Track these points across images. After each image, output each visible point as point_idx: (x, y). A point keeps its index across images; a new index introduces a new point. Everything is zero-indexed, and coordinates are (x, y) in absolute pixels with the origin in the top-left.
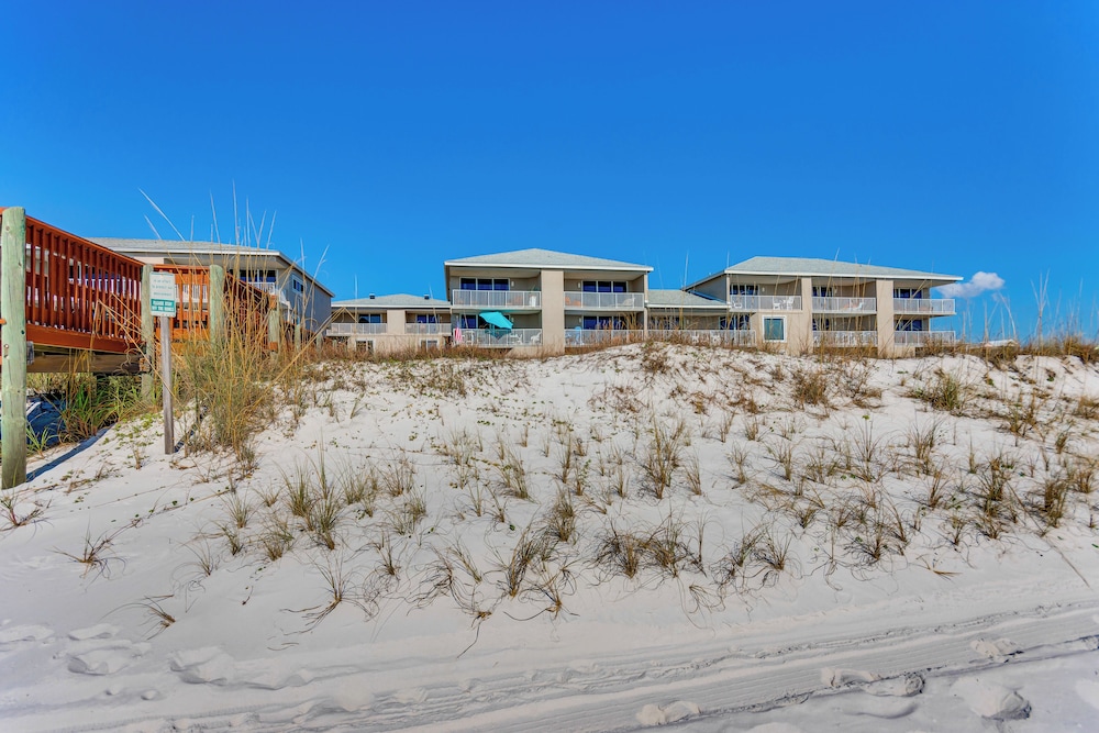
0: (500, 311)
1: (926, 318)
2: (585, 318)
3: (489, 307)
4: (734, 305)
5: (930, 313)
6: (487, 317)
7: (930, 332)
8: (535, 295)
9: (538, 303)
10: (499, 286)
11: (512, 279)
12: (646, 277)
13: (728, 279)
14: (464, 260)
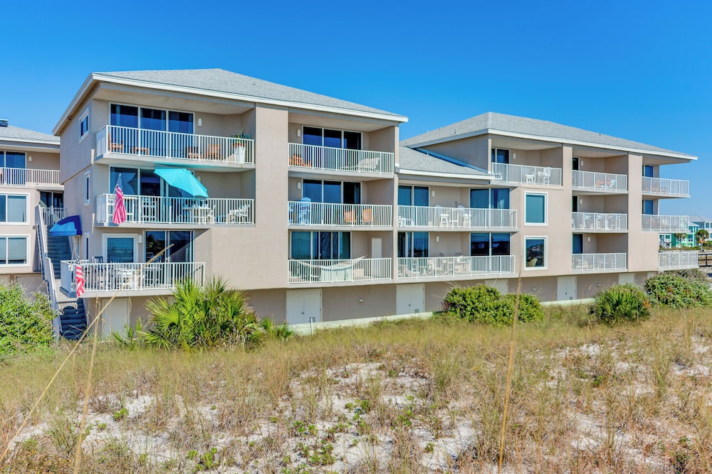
0: (187, 167)
1: (657, 198)
2: (306, 181)
3: (169, 159)
4: (493, 176)
5: (661, 194)
6: (170, 177)
7: (658, 215)
8: (244, 144)
9: (248, 158)
10: (177, 123)
11: (203, 115)
12: (397, 130)
13: (490, 141)
14: (125, 74)
